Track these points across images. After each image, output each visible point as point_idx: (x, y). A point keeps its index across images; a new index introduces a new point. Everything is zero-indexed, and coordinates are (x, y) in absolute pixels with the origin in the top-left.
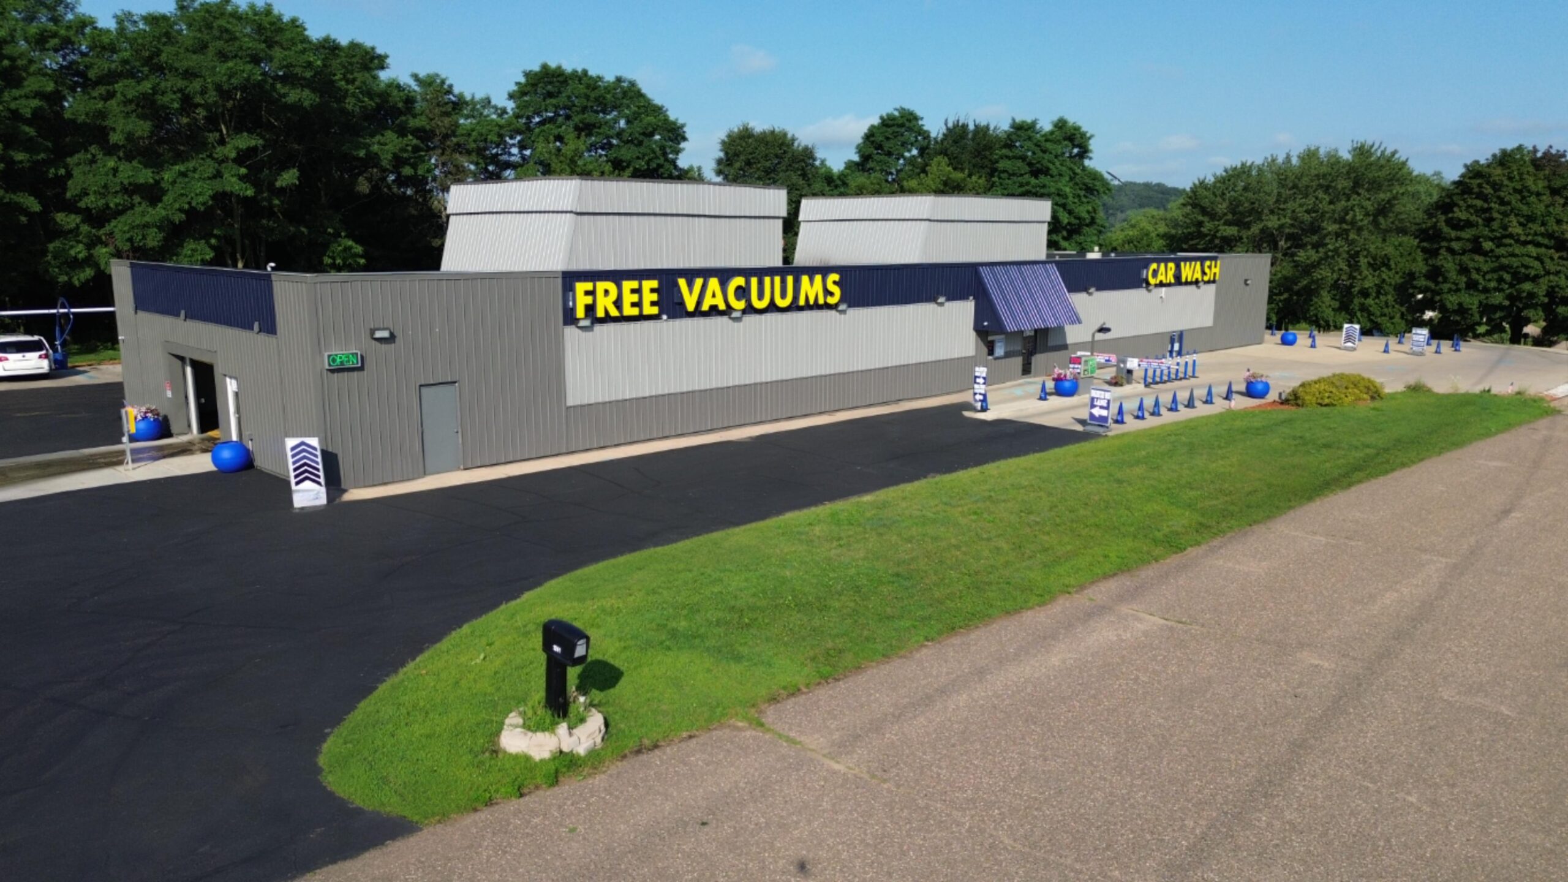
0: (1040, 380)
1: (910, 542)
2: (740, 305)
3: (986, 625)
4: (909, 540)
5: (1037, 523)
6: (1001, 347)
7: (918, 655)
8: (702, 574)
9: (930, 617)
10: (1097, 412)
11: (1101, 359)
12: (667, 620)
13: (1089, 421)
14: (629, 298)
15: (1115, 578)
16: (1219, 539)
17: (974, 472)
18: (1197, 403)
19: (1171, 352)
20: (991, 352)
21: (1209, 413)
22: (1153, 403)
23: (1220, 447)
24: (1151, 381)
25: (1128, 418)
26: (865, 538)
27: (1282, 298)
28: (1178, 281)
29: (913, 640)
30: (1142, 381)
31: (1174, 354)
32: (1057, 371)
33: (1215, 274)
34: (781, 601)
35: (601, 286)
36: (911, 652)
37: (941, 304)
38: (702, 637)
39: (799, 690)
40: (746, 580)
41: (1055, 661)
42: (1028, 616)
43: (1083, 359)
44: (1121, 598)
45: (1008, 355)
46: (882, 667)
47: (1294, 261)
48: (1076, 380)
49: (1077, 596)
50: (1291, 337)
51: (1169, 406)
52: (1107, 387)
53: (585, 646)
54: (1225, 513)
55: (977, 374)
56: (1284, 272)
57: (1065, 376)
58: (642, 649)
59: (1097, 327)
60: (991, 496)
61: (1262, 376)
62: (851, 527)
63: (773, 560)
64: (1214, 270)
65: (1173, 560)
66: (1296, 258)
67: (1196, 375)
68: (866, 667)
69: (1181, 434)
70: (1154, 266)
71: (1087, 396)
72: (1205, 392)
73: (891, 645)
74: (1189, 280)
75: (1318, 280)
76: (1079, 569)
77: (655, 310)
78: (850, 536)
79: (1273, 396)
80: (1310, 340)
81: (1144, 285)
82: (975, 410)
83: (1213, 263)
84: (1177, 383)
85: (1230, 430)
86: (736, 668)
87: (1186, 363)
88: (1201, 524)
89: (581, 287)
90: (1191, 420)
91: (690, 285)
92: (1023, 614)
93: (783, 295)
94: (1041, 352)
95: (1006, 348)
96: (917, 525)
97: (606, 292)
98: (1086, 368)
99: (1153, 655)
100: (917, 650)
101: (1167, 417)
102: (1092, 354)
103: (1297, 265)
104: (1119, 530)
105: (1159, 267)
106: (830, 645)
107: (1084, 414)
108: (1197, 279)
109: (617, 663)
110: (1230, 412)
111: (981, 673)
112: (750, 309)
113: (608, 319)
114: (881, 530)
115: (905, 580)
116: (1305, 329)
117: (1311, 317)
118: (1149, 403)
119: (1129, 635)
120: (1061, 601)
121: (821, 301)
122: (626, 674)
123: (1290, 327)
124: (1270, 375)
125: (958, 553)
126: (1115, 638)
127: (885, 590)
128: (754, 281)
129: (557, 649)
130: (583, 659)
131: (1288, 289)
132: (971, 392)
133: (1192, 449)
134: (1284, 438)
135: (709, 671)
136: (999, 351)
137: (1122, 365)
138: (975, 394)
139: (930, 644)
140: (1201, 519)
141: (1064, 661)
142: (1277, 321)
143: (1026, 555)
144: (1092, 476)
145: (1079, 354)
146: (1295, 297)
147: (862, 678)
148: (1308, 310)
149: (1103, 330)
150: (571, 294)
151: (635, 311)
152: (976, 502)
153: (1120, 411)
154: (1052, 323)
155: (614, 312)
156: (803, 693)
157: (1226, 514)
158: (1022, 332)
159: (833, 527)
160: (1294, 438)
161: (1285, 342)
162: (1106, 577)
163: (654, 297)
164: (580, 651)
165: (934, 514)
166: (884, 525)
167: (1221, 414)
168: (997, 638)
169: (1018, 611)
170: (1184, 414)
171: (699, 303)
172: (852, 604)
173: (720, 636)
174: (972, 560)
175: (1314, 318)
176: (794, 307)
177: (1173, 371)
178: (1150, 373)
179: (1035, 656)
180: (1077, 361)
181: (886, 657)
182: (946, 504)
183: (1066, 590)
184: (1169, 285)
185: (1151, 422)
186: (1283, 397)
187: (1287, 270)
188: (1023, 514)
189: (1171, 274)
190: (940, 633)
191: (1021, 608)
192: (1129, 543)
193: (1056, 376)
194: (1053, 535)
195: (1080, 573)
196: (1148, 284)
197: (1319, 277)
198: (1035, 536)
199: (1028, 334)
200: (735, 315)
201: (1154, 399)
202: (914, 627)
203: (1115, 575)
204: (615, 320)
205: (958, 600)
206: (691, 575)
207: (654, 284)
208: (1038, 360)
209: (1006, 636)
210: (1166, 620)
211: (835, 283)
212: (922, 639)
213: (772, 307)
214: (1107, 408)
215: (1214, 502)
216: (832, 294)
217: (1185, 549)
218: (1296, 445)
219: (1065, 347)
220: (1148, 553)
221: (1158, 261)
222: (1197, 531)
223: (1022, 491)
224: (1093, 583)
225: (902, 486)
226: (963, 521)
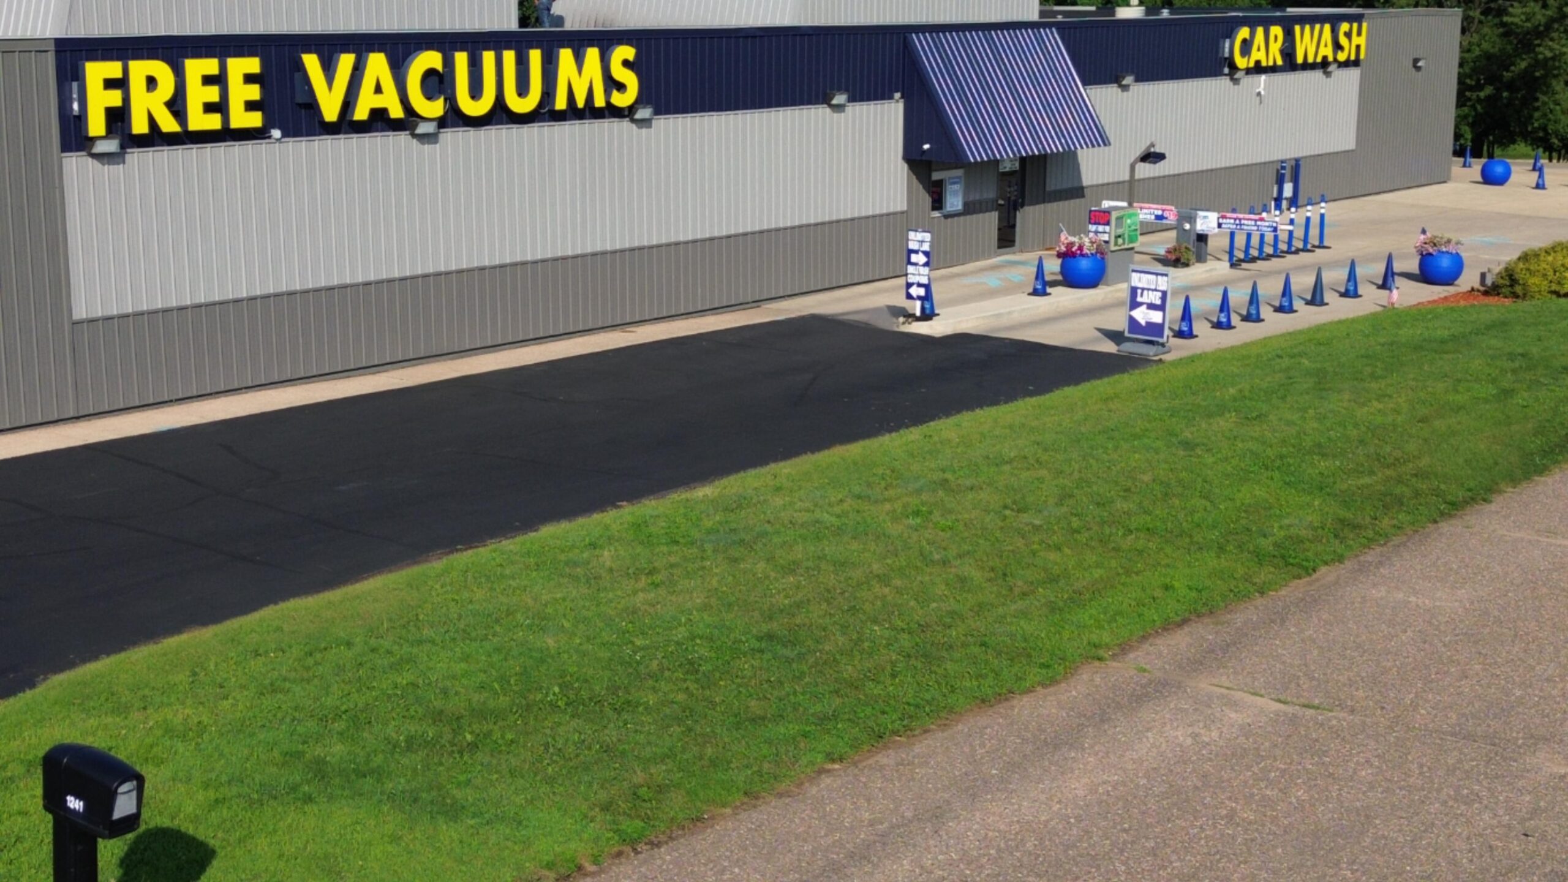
0: (1033, 256)
1: (793, 572)
2: (434, 109)
3: (945, 727)
4: (791, 568)
5: (1037, 529)
6: (955, 193)
7: (814, 790)
8: (373, 650)
9: (835, 717)
10: (1142, 315)
11: (1146, 213)
12: (304, 743)
13: (1127, 334)
14: (198, 95)
15: (1186, 629)
16: (1378, 550)
17: (913, 435)
18: (1329, 296)
19: (1278, 200)
20: (938, 203)
21: (1351, 316)
22: (1248, 298)
23: (1373, 377)
24: (1242, 256)
25: (1201, 328)
26: (703, 568)
27: (1482, 94)
28: (1290, 63)
29: (804, 761)
30: (1226, 257)
31: (1284, 204)
32: (1065, 237)
33: (1358, 47)
34: (539, 696)
35: (139, 69)
36: (800, 785)
37: (839, 108)
38: (379, 774)
39: (580, 868)
40: (466, 658)
41: (1077, 786)
42: (1023, 707)
43: (1114, 215)
44: (1196, 665)
45: (969, 209)
46: (743, 815)
47: (1503, 25)
48: (1101, 253)
49: (1115, 664)
50: (1499, 169)
51: (1277, 304)
52: (1160, 268)
53: (134, 793)
54: (1388, 499)
55: (912, 245)
56: (1485, 46)
57: (1081, 248)
58: (251, 803)
59: (1139, 151)
60: (946, 481)
61: (1449, 241)
62: (675, 548)
63: (519, 617)
64: (1356, 41)
65: (1295, 590)
66: (1505, 19)
67: (1326, 243)
68: (712, 818)
69: (1300, 355)
70: (1244, 33)
71: (1124, 286)
72: (1344, 274)
73: (759, 773)
74: (1310, 60)
75: (1546, 60)
76: (1120, 613)
77: (255, 120)
78: (672, 566)
79: (1468, 280)
80: (1536, 174)
81: (1226, 70)
82: (910, 317)
83: (1355, 25)
84: (1290, 258)
85: (1392, 344)
86: (449, 832)
87: (1308, 219)
88: (1342, 521)
89: (97, 72)
90: (1319, 328)
91: (329, 68)
92: (1015, 702)
93: (523, 89)
94: (1032, 204)
95: (966, 193)
96: (804, 539)
97: (151, 83)
98: (1120, 231)
99: (1262, 770)
100: (811, 780)
101: (1273, 323)
102: (1130, 205)
103: (1508, 32)
104: (1191, 536)
105: (1253, 34)
106: (639, 777)
107: (1119, 323)
108: (1325, 58)
109: (201, 833)
110: (1389, 310)
111: (937, 815)
112: (454, 117)
113: (155, 137)
114: (735, 552)
115: (785, 646)
116: (1525, 156)
117: (1535, 130)
118: (1239, 297)
119: (1215, 734)
120: (1085, 675)
121: (600, 102)
122: (221, 853)
123: (1497, 152)
124: (1463, 240)
125: (887, 590)
126: (1189, 741)
127: (746, 665)
128: (461, 59)
129: (74, 803)
130: (131, 822)
131: (1493, 79)
132: (901, 281)
133: (1322, 381)
134: (1493, 358)
135: (395, 839)
136: (954, 201)
137: (1187, 226)
138: (909, 285)
139: (837, 766)
140: (1343, 513)
141: (1093, 790)
142: (1473, 141)
143: (1016, 591)
144: (1136, 437)
145: (1106, 204)
146: (1505, 94)
147: (703, 841)
148: (1531, 117)
149: (1151, 157)
150: (75, 85)
151: (213, 122)
152: (919, 492)
153: (1186, 315)
154: (1054, 146)
155: (168, 124)
156: (586, 875)
157: (1389, 502)
158: (996, 162)
159: (639, 549)
160: (1512, 357)
161: (1489, 179)
162: (1169, 626)
163: (254, 92)
164: (124, 805)
165: (838, 516)
166: (742, 542)
167: (1374, 315)
168: (967, 749)
169: (1004, 696)
170: (1306, 316)
171: (348, 105)
172: (681, 697)
173: (415, 770)
174: (912, 603)
175: (1541, 134)
176: (545, 113)
177: (1283, 237)
178: (1240, 241)
179: (1040, 780)
180: (1102, 217)
181: (752, 796)
182: (859, 497)
183: (1094, 654)
184: (1273, 69)
185: (1243, 333)
186: (1489, 281)
187: (1490, 40)
188: (1008, 512)
189: (1275, 47)
190: (856, 745)
191: (1011, 692)
192: (1210, 560)
193: (1063, 249)
194: (1067, 551)
195: (1120, 620)
196: (1233, 67)
197: (1549, 54)
198: (1034, 553)
199: (1007, 167)
200: (423, 128)
201: (1249, 291)
202: (805, 735)
203: (1185, 622)
204: (172, 140)
205: (889, 681)
206: (350, 654)
207: (253, 65)
208: (1029, 217)
209: (982, 745)
210: (1284, 703)
211: (626, 63)
212: (820, 758)
213: (500, 114)
214: (1161, 308)
215: (1366, 480)
216: (621, 87)
217: (1314, 570)
218: (1514, 371)
219: (1078, 192)
220: (1247, 579)
221: (1252, 24)
222: (1336, 536)
223: (1006, 468)
224: (1144, 638)
225: (773, 467)
226: (894, 529)
